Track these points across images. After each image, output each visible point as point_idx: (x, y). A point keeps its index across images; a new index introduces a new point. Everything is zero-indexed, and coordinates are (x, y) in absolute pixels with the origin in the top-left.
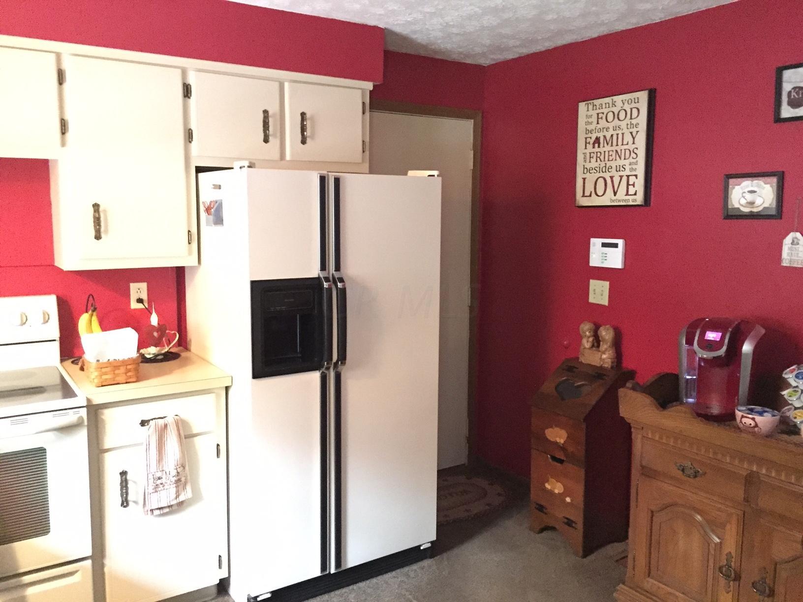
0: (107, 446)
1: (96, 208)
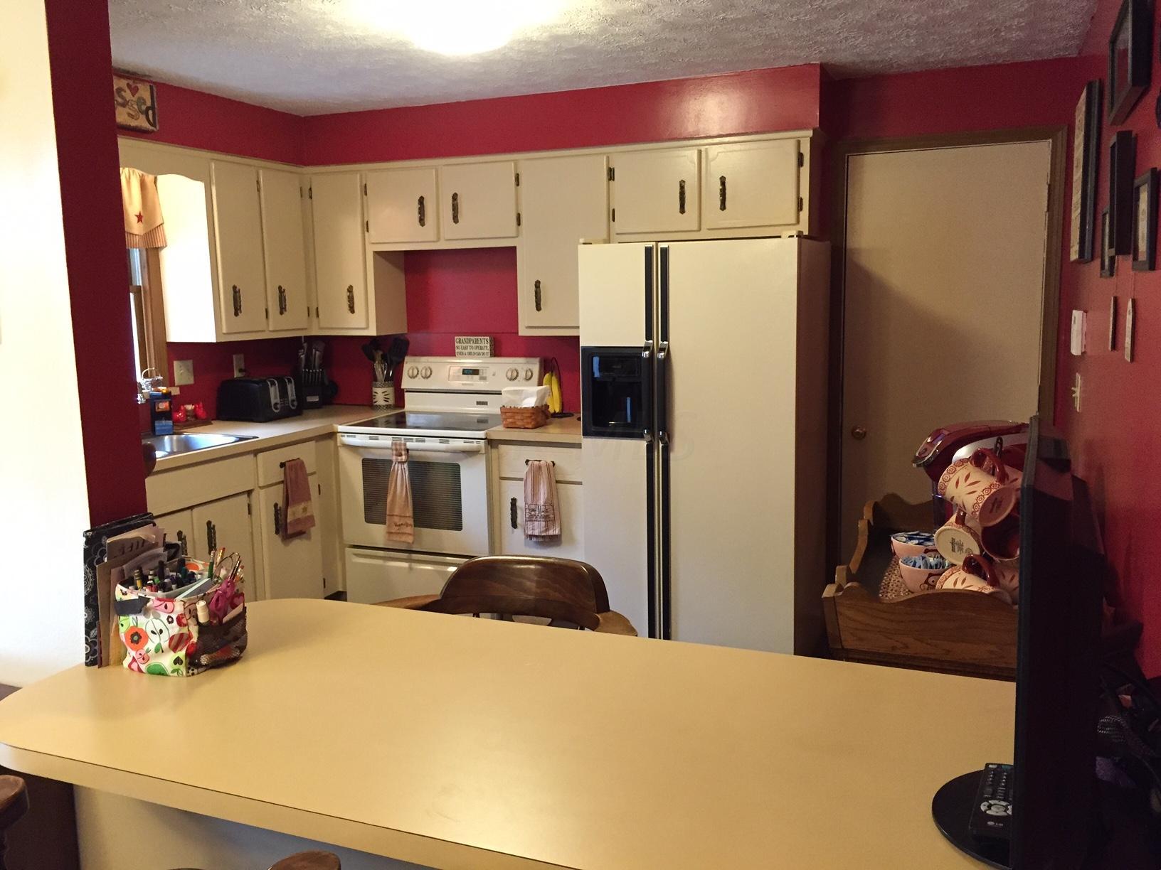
0: (503, 475)
1: (537, 284)
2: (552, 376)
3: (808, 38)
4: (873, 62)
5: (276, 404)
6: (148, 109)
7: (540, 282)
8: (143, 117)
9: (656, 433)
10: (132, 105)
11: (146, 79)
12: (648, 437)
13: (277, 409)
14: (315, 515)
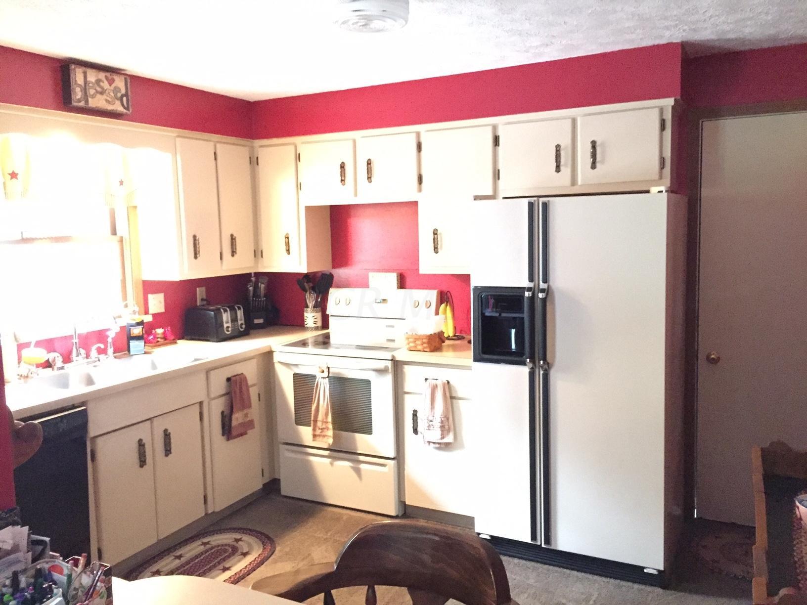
0: (406, 390)
1: (435, 233)
2: (447, 305)
3: (676, 18)
4: (729, 40)
5: (228, 327)
6: (122, 96)
7: (437, 230)
8: (118, 103)
9: (537, 362)
10: (109, 93)
11: (123, 72)
12: (531, 365)
13: (228, 331)
14: (255, 420)
